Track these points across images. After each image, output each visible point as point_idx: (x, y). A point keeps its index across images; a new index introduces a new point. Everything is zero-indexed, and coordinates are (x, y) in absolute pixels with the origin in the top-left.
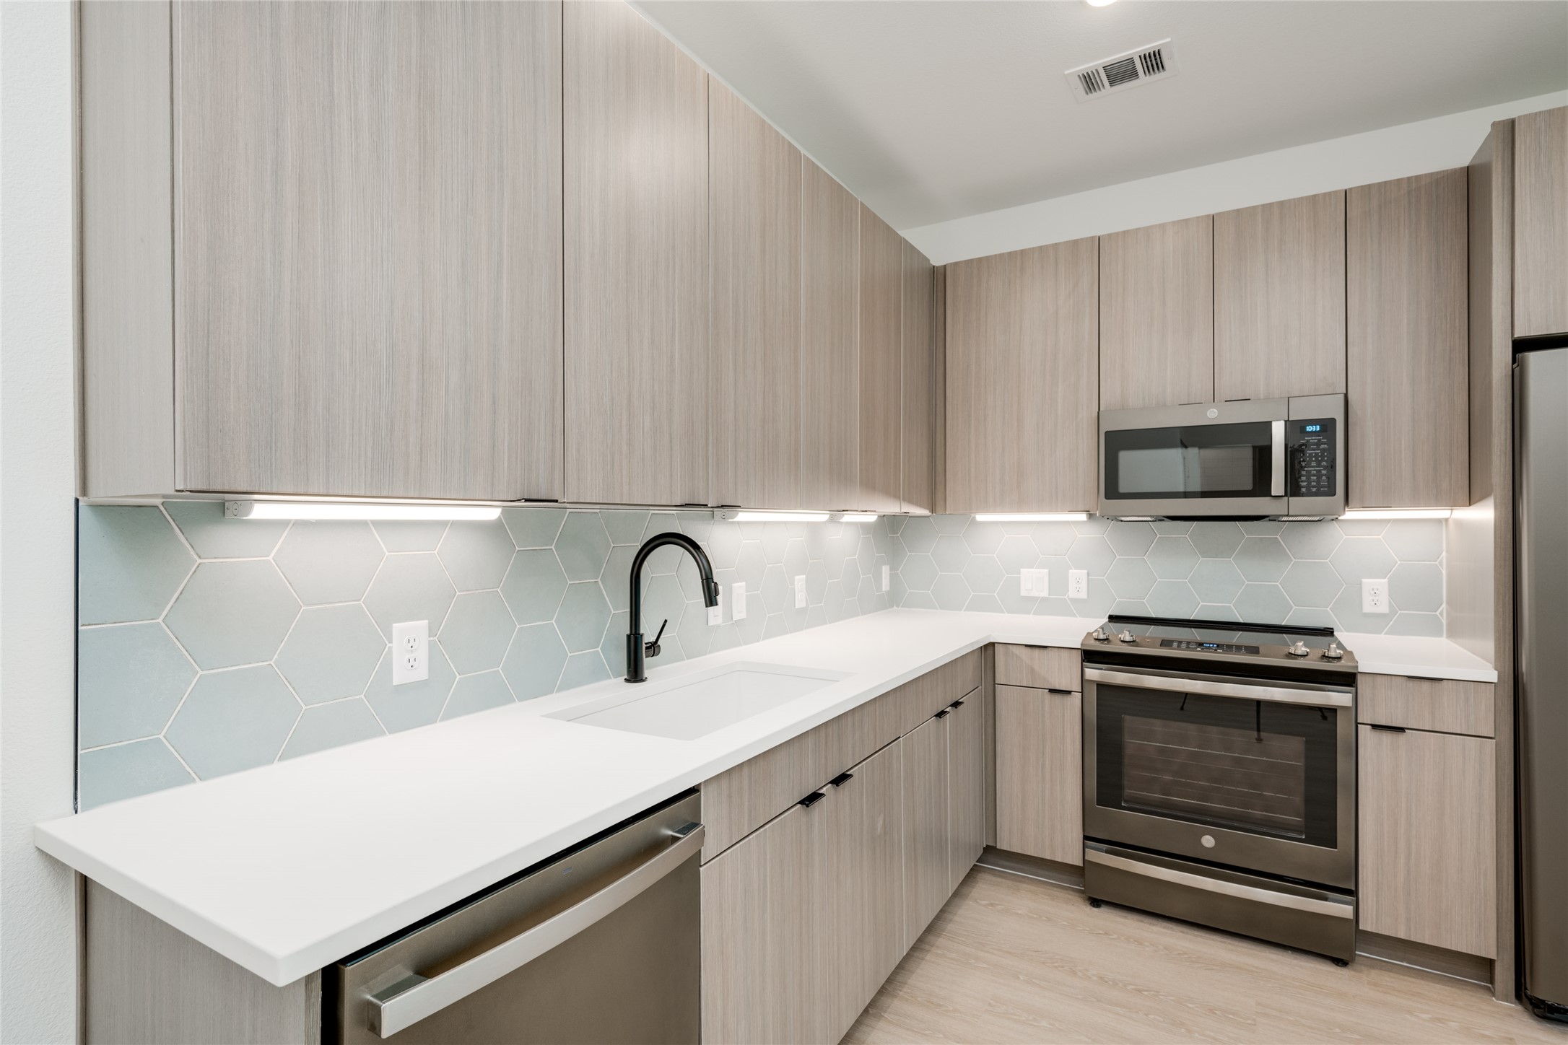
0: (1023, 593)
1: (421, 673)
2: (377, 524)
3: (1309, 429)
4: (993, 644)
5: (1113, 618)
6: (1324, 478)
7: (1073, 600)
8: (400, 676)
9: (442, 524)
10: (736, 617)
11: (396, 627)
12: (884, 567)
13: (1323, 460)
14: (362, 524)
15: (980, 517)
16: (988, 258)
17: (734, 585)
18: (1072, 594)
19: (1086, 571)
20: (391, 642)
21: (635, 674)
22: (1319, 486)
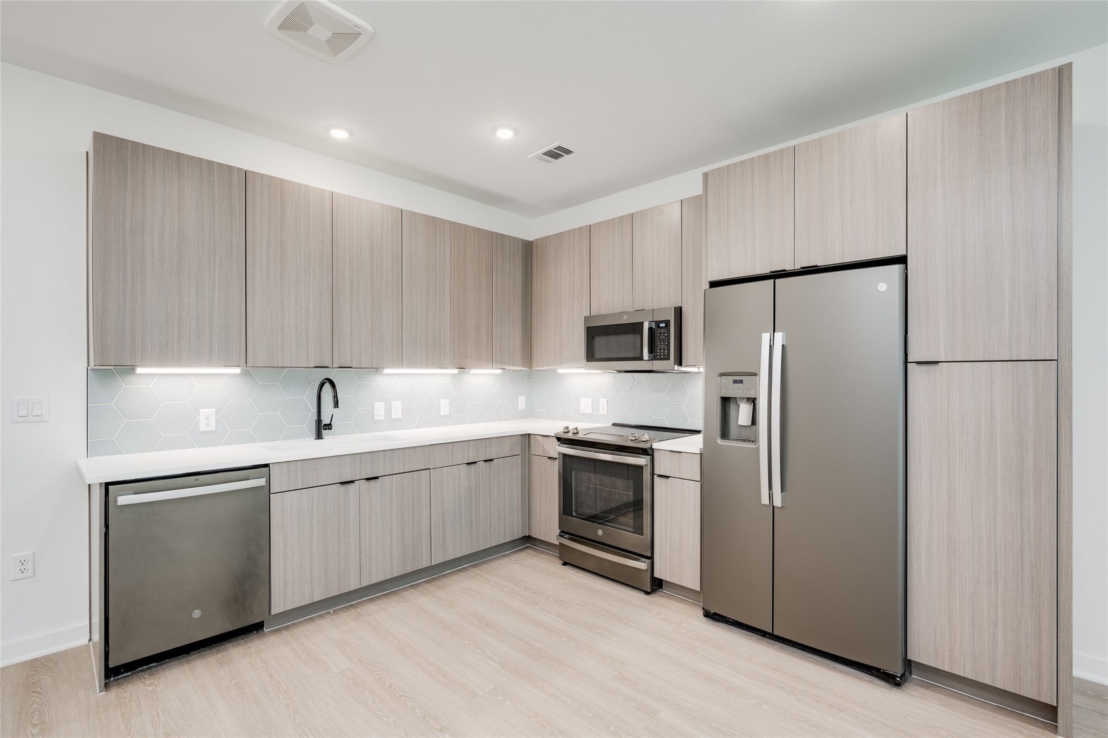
0: (582, 412)
1: (212, 427)
2: (193, 374)
3: (661, 325)
4: (529, 435)
5: (615, 425)
6: (666, 351)
7: (601, 415)
8: (203, 428)
9: (223, 375)
10: (394, 416)
11: (201, 410)
12: (520, 397)
13: (666, 342)
14: (188, 375)
15: (560, 371)
16: (549, 236)
17: (393, 402)
18: (601, 412)
19: (606, 400)
20: (199, 416)
21: (319, 436)
22: (664, 355)
